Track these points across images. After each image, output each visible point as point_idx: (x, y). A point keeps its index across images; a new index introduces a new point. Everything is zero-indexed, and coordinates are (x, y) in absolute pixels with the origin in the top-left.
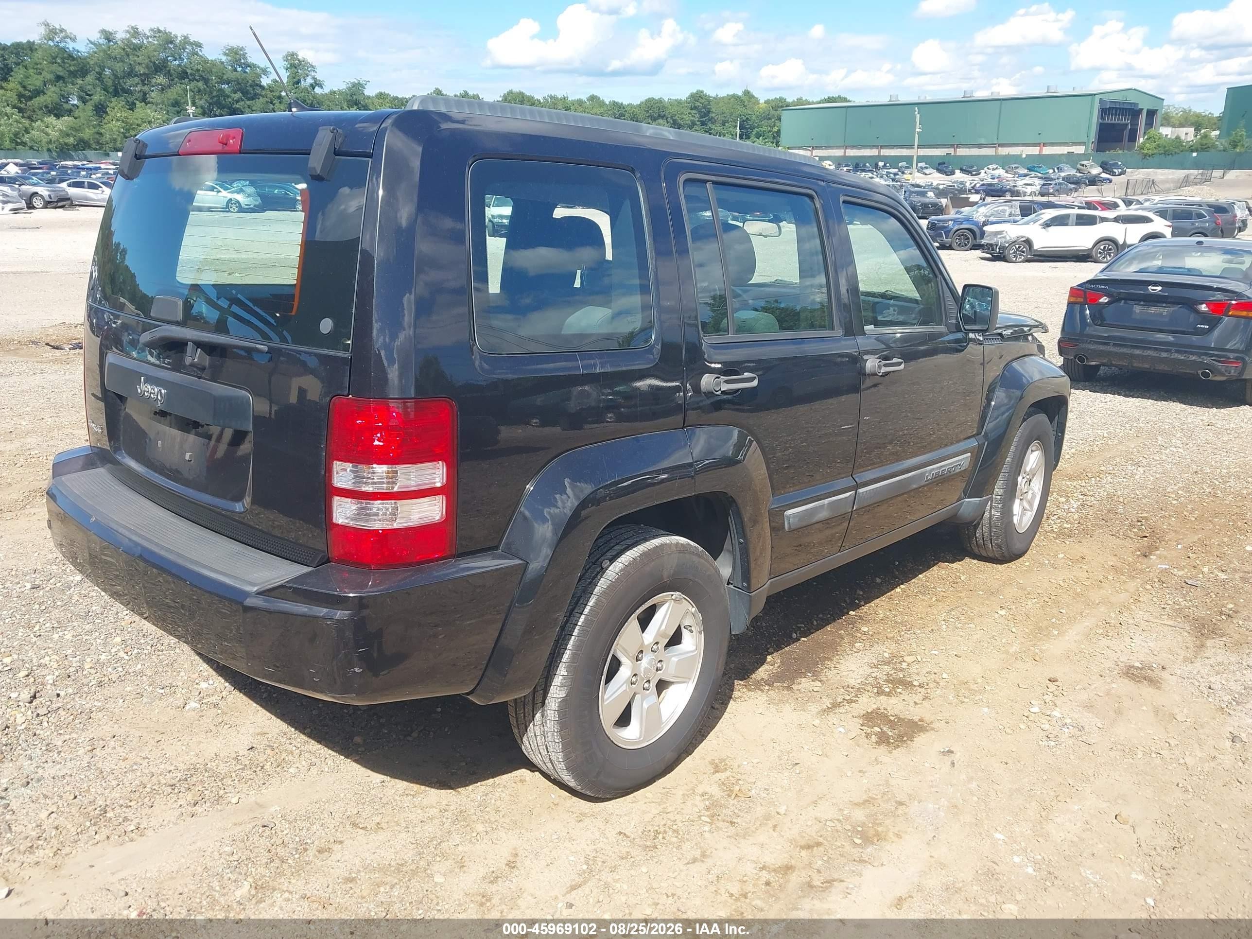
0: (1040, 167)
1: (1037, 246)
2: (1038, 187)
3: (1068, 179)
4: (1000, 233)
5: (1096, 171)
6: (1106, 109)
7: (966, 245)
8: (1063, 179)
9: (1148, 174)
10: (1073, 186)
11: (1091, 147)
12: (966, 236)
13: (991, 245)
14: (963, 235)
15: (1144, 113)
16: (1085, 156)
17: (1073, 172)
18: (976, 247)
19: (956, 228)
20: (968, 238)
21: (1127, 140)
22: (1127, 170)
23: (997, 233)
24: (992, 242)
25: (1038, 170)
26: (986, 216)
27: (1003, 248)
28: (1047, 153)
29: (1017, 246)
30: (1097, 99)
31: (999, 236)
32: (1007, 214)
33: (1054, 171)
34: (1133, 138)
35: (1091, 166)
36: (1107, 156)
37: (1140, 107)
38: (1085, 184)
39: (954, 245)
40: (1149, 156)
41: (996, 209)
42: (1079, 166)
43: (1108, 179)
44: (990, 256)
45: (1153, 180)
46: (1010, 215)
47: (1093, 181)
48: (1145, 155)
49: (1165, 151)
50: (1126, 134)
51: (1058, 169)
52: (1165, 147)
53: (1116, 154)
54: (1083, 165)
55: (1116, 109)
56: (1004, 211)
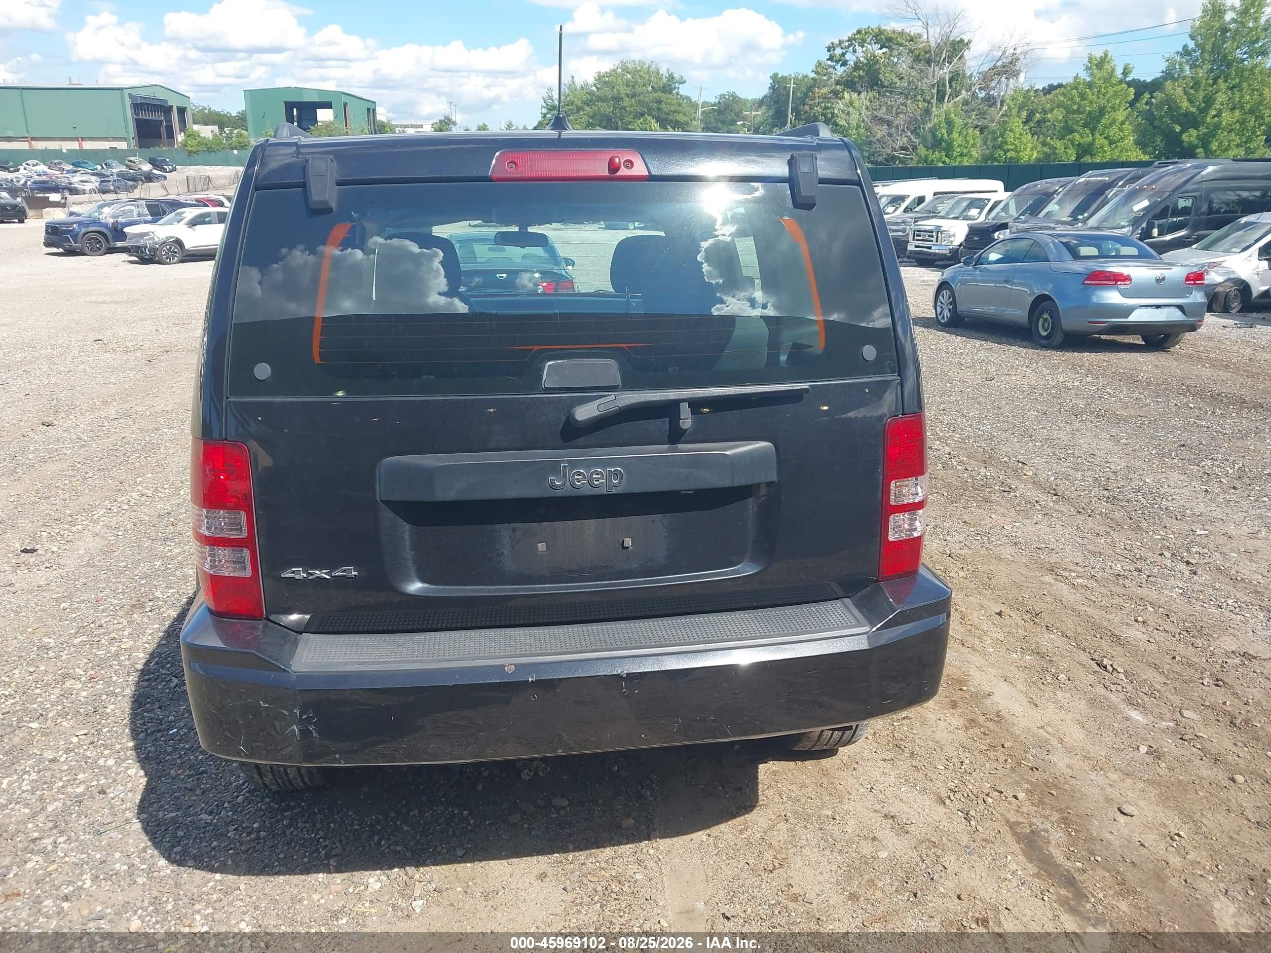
0: (86, 163)
1: (188, 246)
2: (97, 184)
3: (121, 175)
4: (147, 234)
5: (146, 167)
6: (137, 104)
7: (99, 249)
8: (118, 176)
9: (198, 171)
10: (131, 183)
11: (133, 143)
12: (97, 239)
13: (139, 247)
14: (92, 238)
15: (175, 109)
16: (129, 152)
17: (124, 169)
18: (112, 250)
19: (84, 230)
20: (100, 242)
21: (165, 137)
22: (177, 167)
23: (142, 235)
24: (139, 244)
25: (84, 165)
26: (113, 217)
27: (154, 250)
28: (88, 148)
29: (168, 247)
30: (126, 93)
31: (145, 238)
32: (135, 213)
33: (103, 168)
34: (171, 135)
35: (140, 162)
36: (153, 151)
37: (170, 104)
38: (142, 180)
39: (87, 250)
40: (194, 153)
41: (121, 209)
42: (127, 162)
43: (163, 176)
44: (137, 259)
45: (209, 177)
46: (139, 215)
47: (149, 178)
48: (190, 152)
49: (208, 149)
50: (163, 131)
51: (106, 164)
52: (206, 144)
53: (160, 151)
54: (131, 161)
55: (148, 104)
56: (131, 211)
